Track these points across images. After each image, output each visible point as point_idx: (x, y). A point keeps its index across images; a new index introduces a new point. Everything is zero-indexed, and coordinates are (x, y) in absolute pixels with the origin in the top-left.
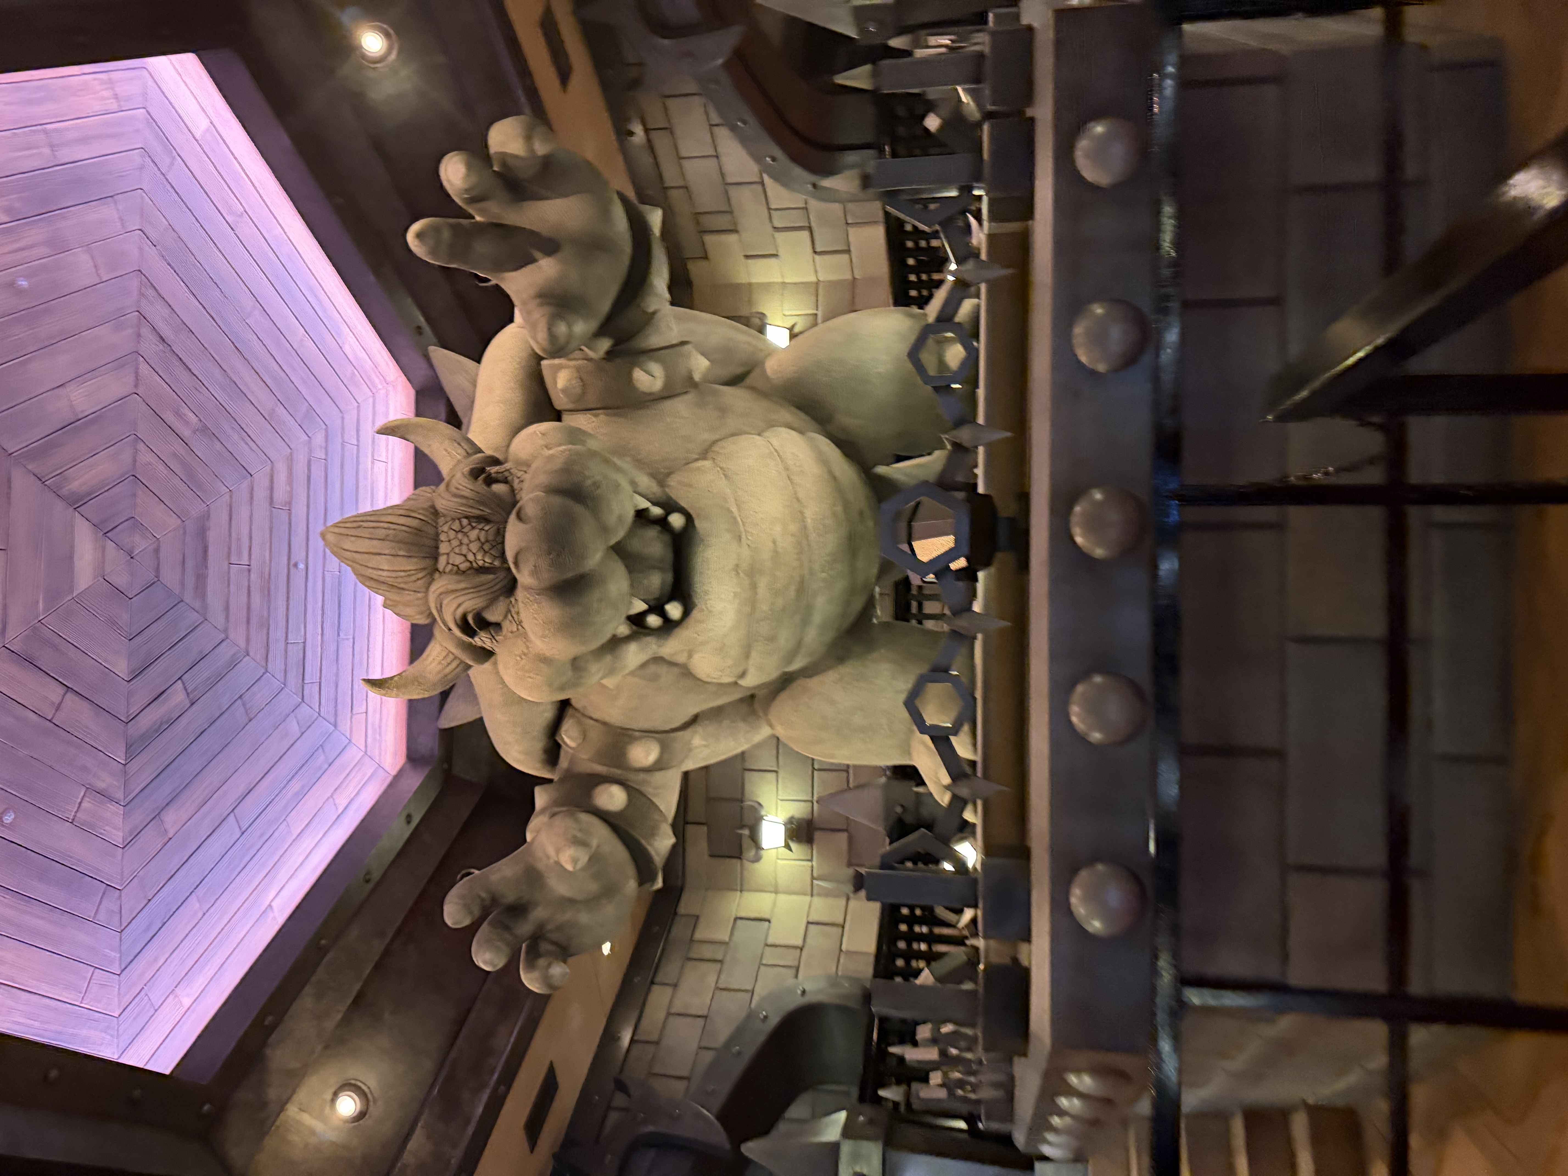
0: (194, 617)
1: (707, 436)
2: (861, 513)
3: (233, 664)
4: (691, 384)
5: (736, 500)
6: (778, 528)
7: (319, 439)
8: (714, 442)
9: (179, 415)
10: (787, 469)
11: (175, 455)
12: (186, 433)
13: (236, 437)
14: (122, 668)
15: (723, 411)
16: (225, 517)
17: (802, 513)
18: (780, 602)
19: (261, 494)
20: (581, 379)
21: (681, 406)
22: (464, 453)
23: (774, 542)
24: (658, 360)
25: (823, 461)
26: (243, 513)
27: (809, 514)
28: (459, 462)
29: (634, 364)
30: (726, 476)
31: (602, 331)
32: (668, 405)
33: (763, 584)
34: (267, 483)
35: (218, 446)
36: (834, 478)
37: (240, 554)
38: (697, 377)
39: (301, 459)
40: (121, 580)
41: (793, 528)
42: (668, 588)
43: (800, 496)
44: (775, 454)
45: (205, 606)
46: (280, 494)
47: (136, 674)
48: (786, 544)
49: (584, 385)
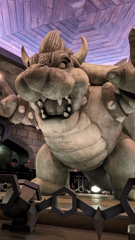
0: (75, 32)
1: (99, 123)
2: (85, 165)
3: (70, 42)
4: (115, 118)
5: (79, 131)
6: (74, 143)
7: (119, 51)
8: (97, 125)
9: (114, 17)
10: (92, 145)
11: (105, 19)
12: (111, 20)
13: (114, 31)
14: (61, 19)
15: (109, 127)
16: (96, 34)
17: (80, 149)
18: (58, 144)
19: (104, 40)
20: (109, 88)
21: (107, 116)
22: (78, 58)
23: (70, 142)
24: (117, 107)
25: (98, 155)
26: (98, 37)
27: (80, 151)
28: (75, 57)
29: (114, 101)
30: (86, 128)
31: (121, 90)
32: (106, 112)
33: (60, 139)
34: (107, 41)
35: (110, 28)
36: (93, 158)
37: (90, 39)
38: (117, 119)
39: (114, 47)
40: (77, 14)
41: (75, 147)
42: (50, 114)
43: (85, 149)
44: (96, 141)
45: (78, 34)
46: (105, 45)
47: (60, 22)
48: (71, 145)
49: (108, 89)
